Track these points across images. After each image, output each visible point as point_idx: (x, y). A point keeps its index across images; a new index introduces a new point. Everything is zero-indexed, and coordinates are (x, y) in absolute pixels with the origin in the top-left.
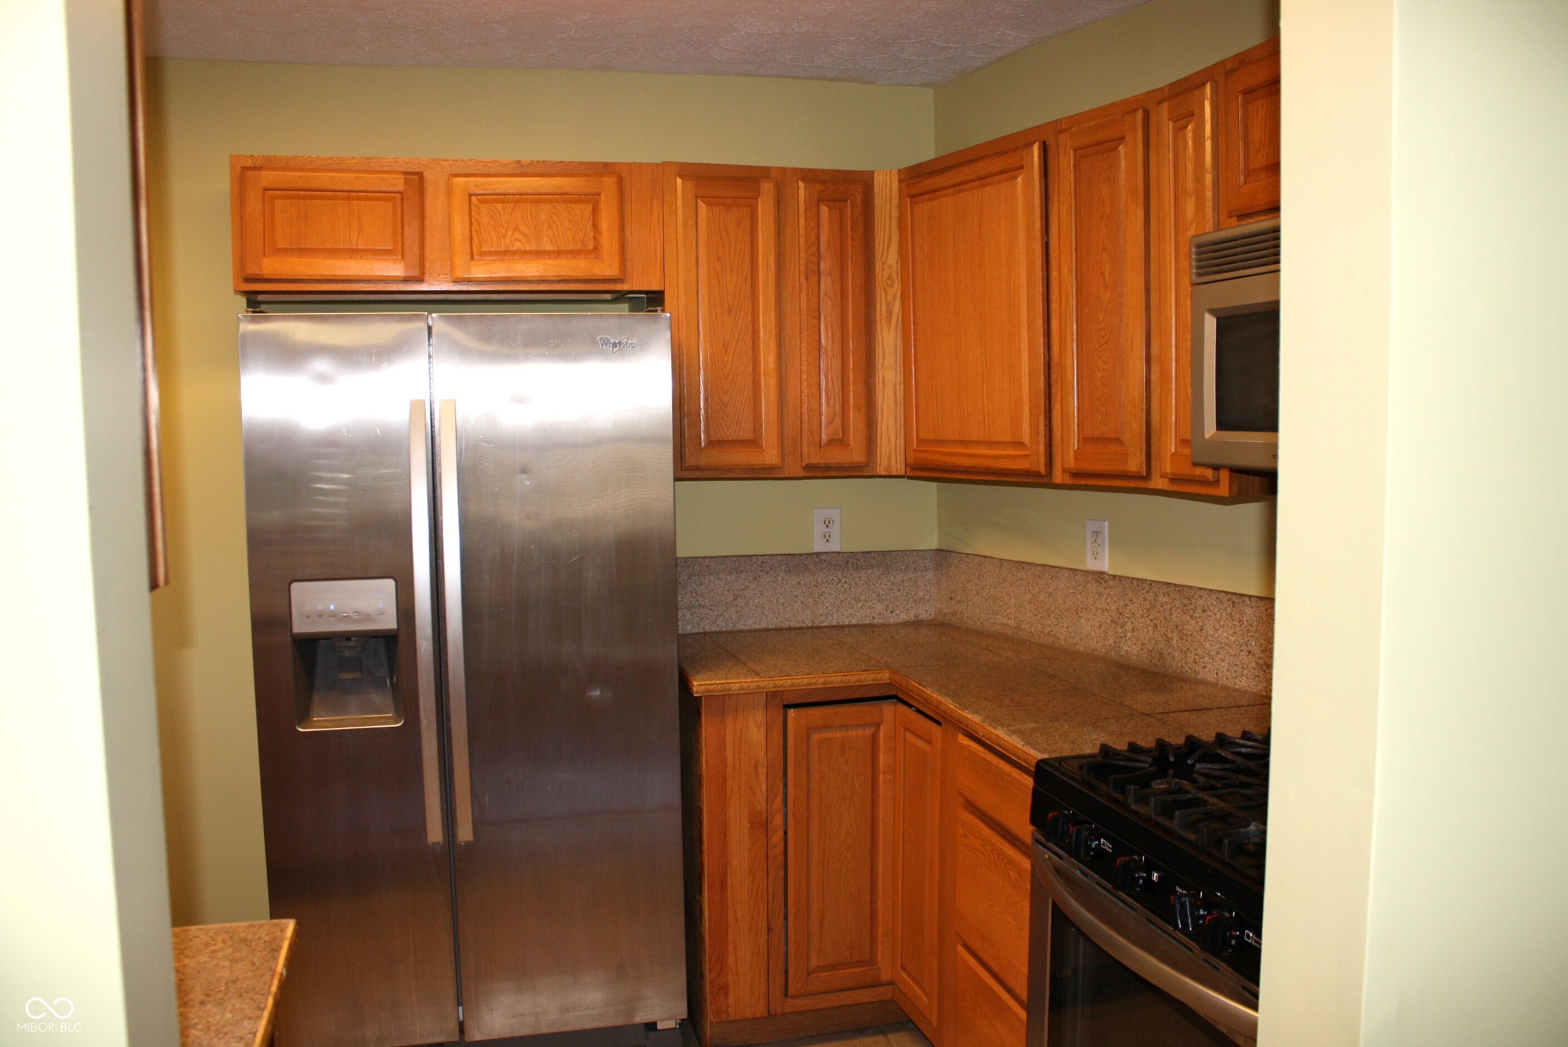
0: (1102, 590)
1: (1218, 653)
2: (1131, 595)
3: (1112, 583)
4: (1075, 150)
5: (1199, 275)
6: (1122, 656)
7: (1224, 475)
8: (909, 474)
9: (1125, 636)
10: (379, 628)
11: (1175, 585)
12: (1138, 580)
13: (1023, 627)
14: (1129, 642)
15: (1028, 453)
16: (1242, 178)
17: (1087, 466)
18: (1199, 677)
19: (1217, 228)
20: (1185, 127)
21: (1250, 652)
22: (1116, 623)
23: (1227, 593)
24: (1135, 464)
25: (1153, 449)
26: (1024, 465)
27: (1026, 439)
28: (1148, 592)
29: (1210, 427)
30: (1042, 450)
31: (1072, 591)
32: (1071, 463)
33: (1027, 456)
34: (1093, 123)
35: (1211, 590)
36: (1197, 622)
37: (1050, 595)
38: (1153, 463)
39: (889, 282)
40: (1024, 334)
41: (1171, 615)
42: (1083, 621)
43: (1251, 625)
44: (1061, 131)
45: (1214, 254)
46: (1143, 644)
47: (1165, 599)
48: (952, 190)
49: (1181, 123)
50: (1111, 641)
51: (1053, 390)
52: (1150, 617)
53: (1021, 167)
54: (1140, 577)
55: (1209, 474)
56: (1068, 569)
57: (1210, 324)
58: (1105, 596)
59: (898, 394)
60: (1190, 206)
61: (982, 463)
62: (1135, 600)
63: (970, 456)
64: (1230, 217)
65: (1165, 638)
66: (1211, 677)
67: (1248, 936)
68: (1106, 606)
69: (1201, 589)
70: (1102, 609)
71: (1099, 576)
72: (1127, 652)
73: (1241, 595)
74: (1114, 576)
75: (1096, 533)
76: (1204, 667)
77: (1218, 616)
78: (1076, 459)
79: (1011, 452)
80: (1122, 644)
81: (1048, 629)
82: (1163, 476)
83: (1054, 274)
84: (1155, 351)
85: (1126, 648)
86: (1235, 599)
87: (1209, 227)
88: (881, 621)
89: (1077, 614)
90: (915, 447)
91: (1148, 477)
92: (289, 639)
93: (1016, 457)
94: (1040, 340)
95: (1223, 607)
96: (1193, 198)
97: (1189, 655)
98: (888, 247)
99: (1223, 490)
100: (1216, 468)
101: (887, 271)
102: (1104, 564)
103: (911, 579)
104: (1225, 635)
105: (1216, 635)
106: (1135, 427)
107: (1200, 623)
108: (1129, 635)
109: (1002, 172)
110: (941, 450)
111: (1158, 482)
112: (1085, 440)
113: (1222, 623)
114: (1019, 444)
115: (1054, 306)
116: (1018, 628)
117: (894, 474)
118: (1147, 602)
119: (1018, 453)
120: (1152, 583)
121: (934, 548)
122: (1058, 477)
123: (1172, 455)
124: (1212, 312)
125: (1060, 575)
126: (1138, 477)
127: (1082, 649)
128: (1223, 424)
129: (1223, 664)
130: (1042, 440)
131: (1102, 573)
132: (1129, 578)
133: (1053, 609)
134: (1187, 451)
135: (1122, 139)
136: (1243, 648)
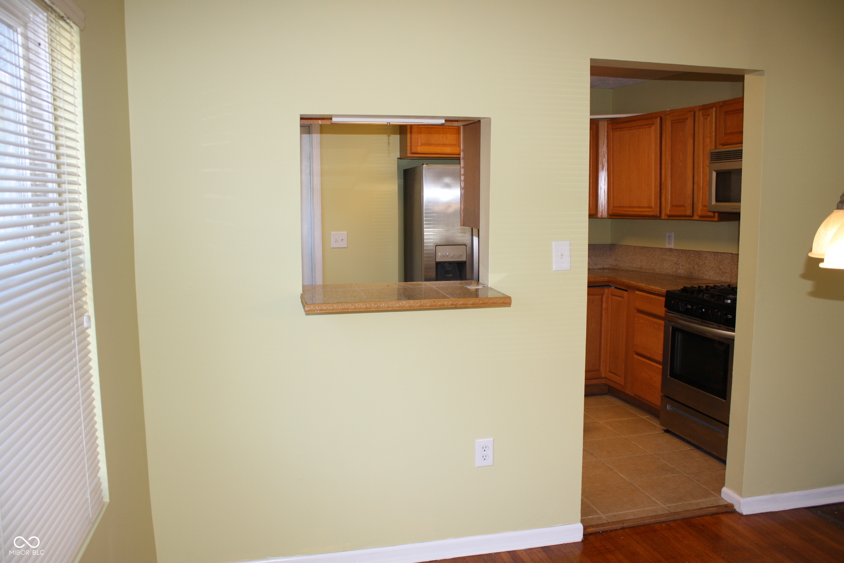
0: (671, 254)
1: (710, 270)
2: (681, 255)
3: (675, 251)
4: (672, 121)
5: (711, 161)
6: (678, 274)
7: (716, 214)
8: (609, 217)
9: (679, 268)
10: (461, 260)
11: (696, 251)
12: (684, 250)
13: (643, 267)
14: (680, 270)
15: (654, 210)
16: (724, 135)
17: (673, 213)
18: (704, 278)
19: (716, 148)
20: (707, 118)
21: (720, 269)
22: (676, 264)
23: (713, 252)
24: (689, 212)
25: (695, 208)
26: (653, 213)
27: (653, 206)
28: (687, 253)
29: (714, 202)
30: (658, 209)
31: (661, 255)
32: (668, 213)
33: (653, 211)
34: (677, 113)
35: (708, 252)
36: (703, 262)
37: (653, 257)
38: (694, 212)
39: (603, 156)
40: (653, 174)
41: (695, 260)
42: (665, 264)
43: (720, 261)
44: (667, 115)
45: (716, 155)
46: (685, 270)
47: (693, 255)
48: (628, 129)
49: (706, 117)
50: (674, 270)
51: (662, 191)
52: (688, 261)
53: (654, 124)
54: (684, 249)
55: (712, 214)
56: (660, 248)
57: (714, 174)
58: (672, 256)
59: (605, 192)
60: (708, 141)
61: (638, 213)
62: (683, 256)
63: (633, 211)
64: (720, 145)
65: (692, 267)
66: (707, 278)
67: (728, 316)
68: (673, 259)
69: (705, 251)
70: (671, 260)
71: (671, 250)
72: (680, 273)
73: (717, 252)
74: (676, 249)
75: (670, 236)
76: (706, 275)
77: (710, 259)
78: (670, 211)
79: (647, 210)
80: (678, 271)
81: (652, 268)
82: (697, 215)
83: (663, 156)
84: (696, 180)
85: (679, 271)
86: (715, 253)
87: (714, 147)
88: (592, 268)
89: (663, 262)
90: (612, 209)
91: (693, 216)
92: (435, 263)
93: (650, 211)
94: (659, 176)
95: (712, 256)
96: (709, 139)
97: (701, 272)
98: (603, 145)
99: (716, 219)
100: (714, 212)
101: (603, 152)
102: (672, 246)
103: (602, 254)
104: (712, 265)
105: (709, 265)
106: (689, 202)
107: (704, 262)
108: (681, 267)
109: (646, 125)
110: (621, 209)
111: (696, 217)
112: (673, 206)
113: (711, 261)
114: (651, 207)
115: (663, 166)
116: (641, 268)
117: (604, 217)
118: (687, 257)
119: (650, 210)
120: (688, 251)
121: (609, 244)
122: (663, 216)
123: (701, 210)
124: (715, 171)
125: (657, 250)
126: (690, 216)
127: (664, 273)
128: (717, 200)
129: (711, 273)
130: (658, 206)
131: (671, 249)
132: (681, 250)
133: (654, 261)
134: (705, 208)
135: (687, 119)
136: (718, 268)
